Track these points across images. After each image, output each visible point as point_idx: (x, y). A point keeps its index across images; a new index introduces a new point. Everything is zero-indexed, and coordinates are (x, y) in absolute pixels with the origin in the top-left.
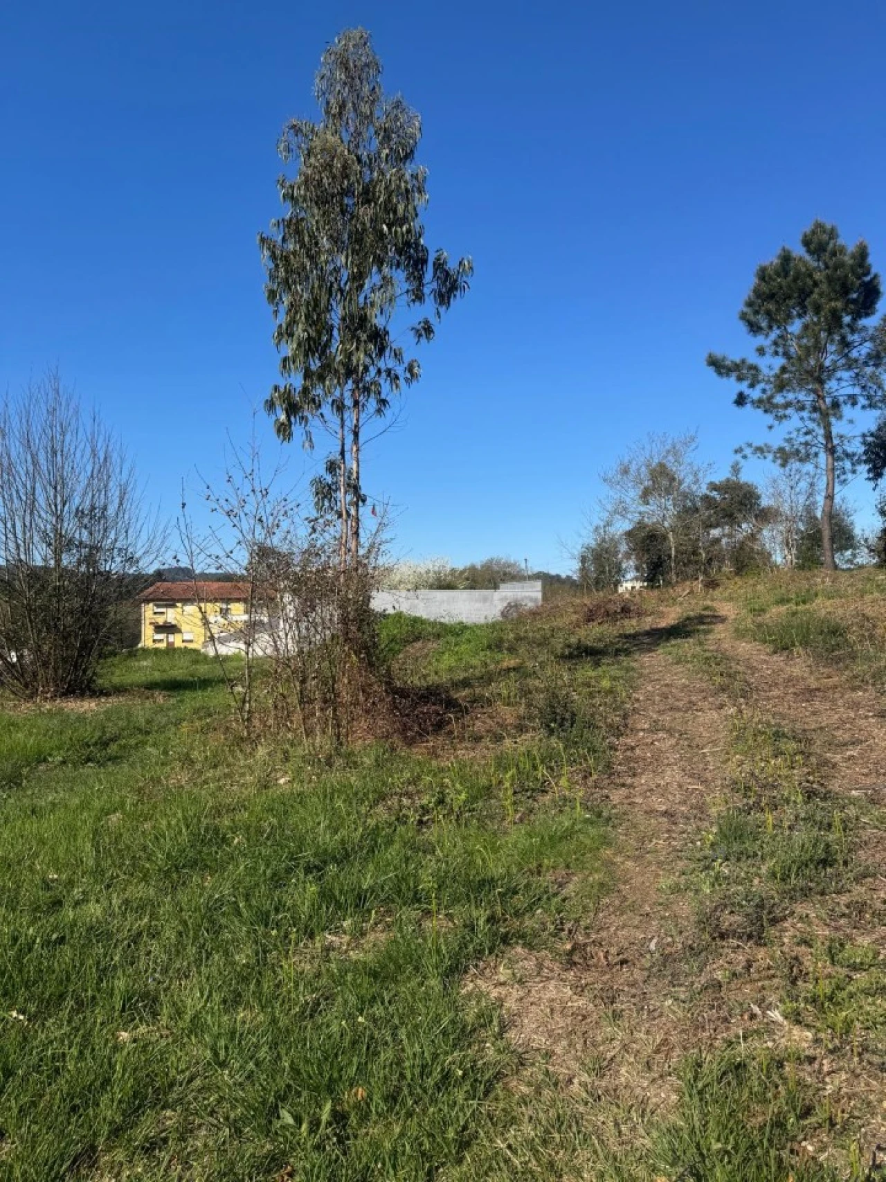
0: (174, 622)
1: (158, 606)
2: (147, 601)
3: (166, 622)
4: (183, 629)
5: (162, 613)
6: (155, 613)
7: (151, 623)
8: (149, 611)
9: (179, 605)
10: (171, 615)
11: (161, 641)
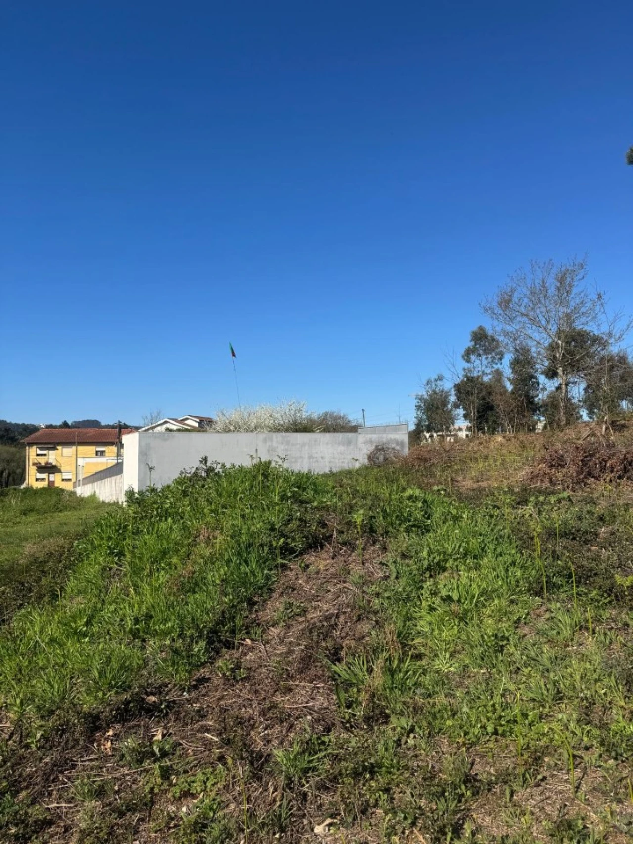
0: (54, 464)
1: (41, 449)
2: (31, 444)
3: (47, 463)
4: (62, 470)
5: (45, 455)
6: (38, 455)
7: (34, 464)
8: (32, 453)
9: (59, 448)
10: (52, 457)
11: (43, 479)
